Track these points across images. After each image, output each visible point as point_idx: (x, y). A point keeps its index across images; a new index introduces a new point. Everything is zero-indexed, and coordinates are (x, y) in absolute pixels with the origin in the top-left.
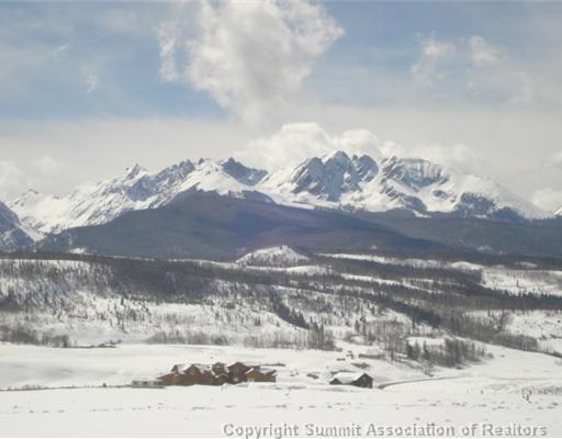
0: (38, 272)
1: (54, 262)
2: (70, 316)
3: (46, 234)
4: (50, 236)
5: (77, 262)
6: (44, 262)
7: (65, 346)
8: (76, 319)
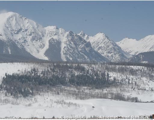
0: (126, 70)
1: (132, 67)
2: (138, 89)
3: (133, 55)
4: (134, 56)
5: (142, 67)
6: (128, 67)
7: (136, 102)
8: (141, 90)
